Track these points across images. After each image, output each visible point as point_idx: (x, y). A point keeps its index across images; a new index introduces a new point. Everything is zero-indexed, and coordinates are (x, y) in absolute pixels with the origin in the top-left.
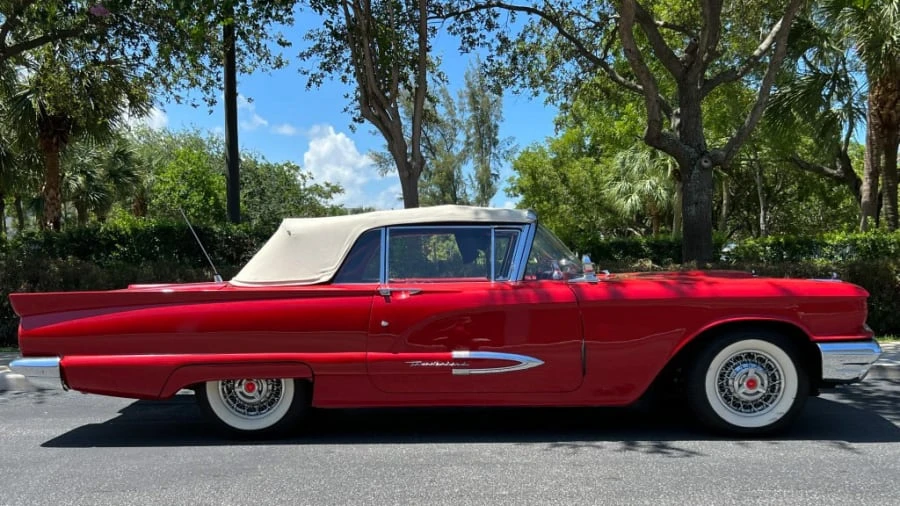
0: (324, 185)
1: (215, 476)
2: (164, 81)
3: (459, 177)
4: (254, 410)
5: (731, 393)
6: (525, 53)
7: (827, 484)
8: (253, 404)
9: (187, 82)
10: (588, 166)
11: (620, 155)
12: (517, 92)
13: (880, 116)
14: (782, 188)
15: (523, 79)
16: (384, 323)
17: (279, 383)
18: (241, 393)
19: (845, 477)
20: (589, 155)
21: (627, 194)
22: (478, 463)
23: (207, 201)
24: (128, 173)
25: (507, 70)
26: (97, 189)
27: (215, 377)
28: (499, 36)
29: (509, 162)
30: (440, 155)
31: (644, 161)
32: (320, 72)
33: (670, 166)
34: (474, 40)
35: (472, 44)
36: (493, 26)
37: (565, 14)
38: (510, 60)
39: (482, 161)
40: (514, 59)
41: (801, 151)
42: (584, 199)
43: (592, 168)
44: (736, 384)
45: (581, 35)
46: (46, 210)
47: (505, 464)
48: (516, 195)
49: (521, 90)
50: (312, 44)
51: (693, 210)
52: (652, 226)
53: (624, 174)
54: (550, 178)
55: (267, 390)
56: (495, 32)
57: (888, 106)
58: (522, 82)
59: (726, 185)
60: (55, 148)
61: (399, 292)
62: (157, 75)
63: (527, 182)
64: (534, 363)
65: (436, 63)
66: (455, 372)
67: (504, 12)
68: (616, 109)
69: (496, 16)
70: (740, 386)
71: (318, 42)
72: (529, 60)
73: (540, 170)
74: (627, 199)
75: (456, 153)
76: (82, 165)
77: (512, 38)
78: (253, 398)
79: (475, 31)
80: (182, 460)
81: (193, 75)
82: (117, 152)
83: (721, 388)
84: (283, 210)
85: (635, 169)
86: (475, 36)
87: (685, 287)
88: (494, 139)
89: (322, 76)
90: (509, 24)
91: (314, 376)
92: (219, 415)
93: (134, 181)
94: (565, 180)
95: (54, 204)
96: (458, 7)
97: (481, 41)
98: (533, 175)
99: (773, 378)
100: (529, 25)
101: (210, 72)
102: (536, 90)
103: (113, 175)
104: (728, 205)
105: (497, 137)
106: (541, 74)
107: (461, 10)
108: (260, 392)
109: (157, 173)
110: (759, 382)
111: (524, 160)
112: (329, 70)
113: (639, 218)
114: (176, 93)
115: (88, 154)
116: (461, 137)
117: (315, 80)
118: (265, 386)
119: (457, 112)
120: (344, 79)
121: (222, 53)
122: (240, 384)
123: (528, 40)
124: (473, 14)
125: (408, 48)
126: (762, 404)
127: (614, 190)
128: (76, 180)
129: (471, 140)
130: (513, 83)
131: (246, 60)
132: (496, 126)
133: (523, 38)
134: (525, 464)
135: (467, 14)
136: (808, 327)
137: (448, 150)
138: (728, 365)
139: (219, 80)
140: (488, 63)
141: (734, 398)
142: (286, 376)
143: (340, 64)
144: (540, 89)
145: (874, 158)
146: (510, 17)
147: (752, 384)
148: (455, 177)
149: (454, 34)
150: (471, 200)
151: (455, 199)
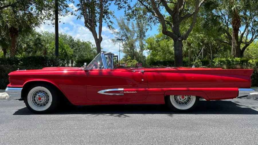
3: (135, 45)
9: (47, 19)
10: (166, 42)
12: (134, 20)
15: (136, 17)
20: (166, 39)
23: (62, 51)
24: (40, 44)
25: (131, 14)
30: (130, 39)
34: (121, 7)
39: (141, 41)
40: (133, 12)
42: (165, 51)
48: (147, 50)
50: (78, 8)
51: (177, 52)
54: (156, 45)
56: (127, 4)
60: (14, 36)
73: (153, 43)
75: (134, 39)
76: (27, 41)
77: (132, 6)
79: (122, 4)
81: (49, 16)
82: (37, 38)
84: (85, 54)
89: (81, 16)
94: (159, 46)
97: (123, 7)
98: (151, 44)
103: (36, 45)
105: (145, 35)
109: (50, 44)
111: (148, 40)
114: (44, 21)
115: (28, 38)
116: (136, 35)
117: (79, 17)
119: (135, 28)
127: (172, 48)
128: (24, 45)
129: (139, 36)
130: (133, 18)
132: (145, 32)
133: (135, 6)
137: (132, 38)
148: (134, 45)
149: (116, 5)
150: (138, 51)
151: (134, 51)
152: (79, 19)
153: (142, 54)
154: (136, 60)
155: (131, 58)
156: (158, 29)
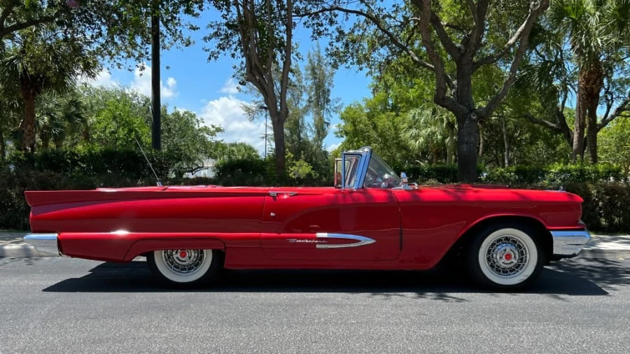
0: (210, 127)
1: (164, 310)
2: (110, 53)
3: (302, 124)
4: (185, 269)
5: (495, 263)
6: (354, 41)
7: (558, 319)
8: (184, 266)
9: (125, 55)
10: (391, 118)
11: (412, 111)
12: (348, 67)
13: (586, 89)
14: (520, 135)
15: (353, 59)
16: (272, 214)
17: (202, 252)
18: (177, 258)
19: (568, 315)
20: (392, 111)
21: (416, 138)
22: (335, 304)
23: (130, 135)
24: (78, 116)
25: (342, 52)
26: (57, 126)
27: (160, 248)
28: (337, 29)
29: (338, 114)
30: (290, 108)
31: (428, 115)
32: (217, 50)
33: (445, 119)
34: (321, 32)
35: (320, 34)
36: (334, 22)
37: (381, 16)
38: (344, 46)
39: (318, 113)
40: (347, 45)
41: (533, 111)
42: (387, 140)
43: (393, 119)
44: (498, 257)
45: (391, 31)
46: (25, 139)
47: (351, 305)
48: (342, 136)
49: (351, 66)
50: (212, 31)
51: (465, 148)
52: (432, 159)
53: (415, 124)
54: (365, 126)
55: (195, 257)
56: (335, 27)
57: (591, 82)
58: (352, 61)
59: (483, 133)
60: (31, 97)
61: (283, 194)
62: (105, 49)
63: (350, 128)
64: (370, 241)
65: (295, 47)
66: (318, 246)
67: (341, 14)
68: (411, 81)
69: (336, 16)
70: (501, 258)
71: (216, 30)
72: (356, 46)
73: (359, 120)
74: (416, 141)
75: (301, 108)
76: (47, 109)
77: (346, 31)
78: (185, 261)
79: (322, 25)
80: (139, 300)
81: (130, 49)
82: (71, 101)
83: (489, 259)
84: (183, 143)
85: (422, 120)
86: (322, 29)
87: (460, 194)
88: (327, 99)
89: (218, 53)
90: (344, 22)
91: (225, 248)
92: (162, 272)
93: (82, 121)
94: (375, 127)
95: (30, 135)
96: (311, 9)
97: (325, 32)
98: (354, 123)
99: (522, 253)
100: (357, 23)
101: (141, 48)
102: (361, 66)
103: (68, 117)
104: (484, 146)
105: (329, 98)
106: (365, 55)
107: (312, 12)
108: (190, 258)
110: (513, 256)
111: (348, 113)
112: (224, 49)
113: (424, 153)
114: (118, 61)
115: (52, 101)
116: (305, 97)
117: (213, 56)
118: (193, 254)
119: (303, 80)
120: (233, 55)
121: (150, 35)
122: (177, 253)
123: (356, 33)
124: (320, 14)
125: (277, 36)
126: (514, 270)
127: (408, 135)
128: (43, 119)
129: (313, 99)
131: (167, 40)
132: (329, 90)
133: (353, 31)
134: (365, 306)
135: (316, 14)
136: (545, 221)
137: (296, 105)
138: (493, 245)
139: (147, 53)
140: (329, 47)
141: (497, 266)
142: (207, 247)
143: (230, 45)
144: (364, 65)
145: (581, 116)
146: (345, 17)
147: (508, 257)
148: (300, 124)
149: (308, 27)
150: (310, 139)
151: (300, 138)
152: (213, 59)
153: (319, 146)
154: (306, 161)
155: (292, 156)
156: (371, 84)
